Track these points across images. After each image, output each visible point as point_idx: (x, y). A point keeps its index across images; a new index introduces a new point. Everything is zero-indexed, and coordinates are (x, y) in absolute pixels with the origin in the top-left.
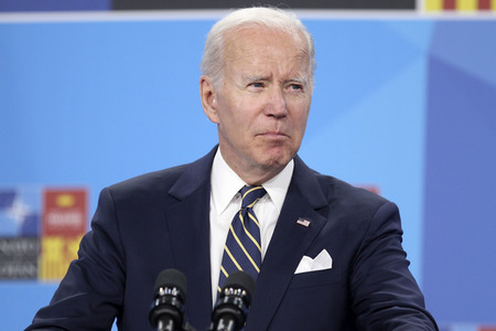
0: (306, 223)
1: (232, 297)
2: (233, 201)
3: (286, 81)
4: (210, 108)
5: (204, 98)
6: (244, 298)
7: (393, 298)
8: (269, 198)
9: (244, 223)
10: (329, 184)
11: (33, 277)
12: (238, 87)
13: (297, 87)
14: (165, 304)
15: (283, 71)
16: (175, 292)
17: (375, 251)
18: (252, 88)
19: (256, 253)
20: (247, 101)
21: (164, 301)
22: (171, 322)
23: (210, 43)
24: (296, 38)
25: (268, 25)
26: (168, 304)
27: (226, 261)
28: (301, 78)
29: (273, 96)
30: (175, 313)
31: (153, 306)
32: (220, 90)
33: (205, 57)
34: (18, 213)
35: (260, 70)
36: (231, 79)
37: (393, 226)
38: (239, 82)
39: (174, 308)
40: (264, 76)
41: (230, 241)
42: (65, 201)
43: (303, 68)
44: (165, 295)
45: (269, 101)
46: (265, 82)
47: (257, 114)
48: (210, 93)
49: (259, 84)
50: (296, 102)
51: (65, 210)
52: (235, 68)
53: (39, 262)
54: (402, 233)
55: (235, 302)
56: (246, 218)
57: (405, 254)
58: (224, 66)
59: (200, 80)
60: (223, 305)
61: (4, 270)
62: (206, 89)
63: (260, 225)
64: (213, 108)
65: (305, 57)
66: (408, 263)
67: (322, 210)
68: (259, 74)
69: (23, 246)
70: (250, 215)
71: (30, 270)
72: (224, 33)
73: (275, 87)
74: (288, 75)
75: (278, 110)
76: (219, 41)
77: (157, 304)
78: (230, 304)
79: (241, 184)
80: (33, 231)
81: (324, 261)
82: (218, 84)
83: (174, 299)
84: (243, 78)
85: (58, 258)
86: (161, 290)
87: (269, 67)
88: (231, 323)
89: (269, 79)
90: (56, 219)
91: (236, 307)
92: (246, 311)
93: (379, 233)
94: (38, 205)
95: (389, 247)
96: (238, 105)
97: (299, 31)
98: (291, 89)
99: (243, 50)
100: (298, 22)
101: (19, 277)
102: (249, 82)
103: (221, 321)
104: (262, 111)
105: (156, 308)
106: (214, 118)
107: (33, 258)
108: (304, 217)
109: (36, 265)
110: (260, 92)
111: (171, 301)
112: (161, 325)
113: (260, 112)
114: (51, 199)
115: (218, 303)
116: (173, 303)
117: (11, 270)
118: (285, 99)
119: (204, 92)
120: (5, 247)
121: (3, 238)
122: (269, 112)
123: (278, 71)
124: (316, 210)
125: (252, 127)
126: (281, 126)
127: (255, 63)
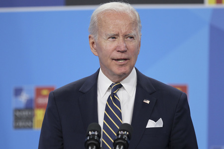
0: (148, 102)
1: (122, 135)
2: (107, 91)
3: (126, 35)
4: (93, 49)
5: (91, 45)
6: (128, 136)
8: (124, 88)
11: (31, 127)
12: (104, 39)
13: (132, 37)
15: (124, 30)
16: (96, 133)
18: (111, 39)
22: (95, 147)
23: (92, 20)
26: (93, 139)
27: (106, 118)
28: (133, 33)
29: (120, 43)
30: (96, 143)
32: (97, 41)
34: (24, 98)
35: (113, 31)
36: (101, 35)
38: (104, 37)
39: (96, 140)
40: (115, 34)
41: (107, 109)
44: (92, 135)
45: (118, 45)
46: (116, 36)
47: (113, 51)
48: (93, 43)
49: (114, 37)
52: (102, 30)
53: (33, 120)
55: (124, 137)
56: (114, 98)
58: (98, 29)
59: (88, 37)
60: (118, 139)
61: (17, 124)
62: (92, 41)
64: (95, 49)
65: (134, 24)
68: (113, 33)
69: (26, 113)
71: (29, 124)
73: (121, 38)
74: (126, 32)
75: (123, 49)
76: (95, 19)
77: (88, 138)
78: (121, 138)
79: (111, 83)
80: (30, 106)
82: (96, 38)
83: (96, 136)
84: (106, 35)
86: (90, 132)
87: (118, 30)
88: (122, 147)
89: (118, 35)
91: (124, 140)
94: (33, 95)
96: (104, 47)
98: (129, 39)
99: (105, 22)
101: (24, 127)
102: (108, 37)
103: (118, 146)
104: (115, 49)
105: (88, 140)
106: (96, 54)
107: (30, 118)
108: (147, 99)
109: (32, 121)
110: (114, 41)
111: (94, 137)
112: (90, 148)
114: (38, 92)
115: (116, 138)
116: (96, 138)
117: (21, 124)
118: (125, 44)
119: (91, 42)
120: (18, 114)
121: (17, 110)
122: (118, 50)
123: (121, 31)
124: (150, 94)
125: (111, 57)
126: (124, 56)
127: (111, 28)
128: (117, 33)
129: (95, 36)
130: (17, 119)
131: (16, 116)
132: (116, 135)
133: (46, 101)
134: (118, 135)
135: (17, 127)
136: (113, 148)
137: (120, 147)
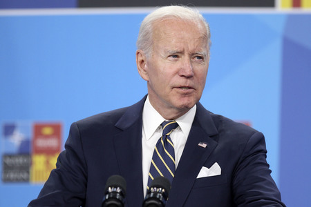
0: (204, 145)
1: (155, 193)
2: (157, 131)
3: (193, 54)
4: (142, 71)
5: (139, 64)
6: (163, 194)
7: (261, 194)
8: (180, 129)
9: (164, 145)
10: (219, 120)
11: (27, 180)
12: (162, 57)
13: (200, 58)
14: (112, 198)
15: (191, 47)
16: (119, 190)
17: (248, 164)
18: (171, 58)
19: (172, 165)
20: (167, 67)
21: (111, 196)
23: (144, 29)
24: (200, 26)
26: (114, 198)
27: (152, 170)
28: (203, 52)
29: (184, 64)
30: (118, 204)
31: (104, 199)
32: (150, 59)
33: (140, 38)
34: (17, 139)
35: (176, 47)
36: (157, 52)
37: (261, 147)
38: (162, 54)
39: (118, 200)
40: (179, 50)
41: (155, 157)
42: (47, 131)
43: (204, 45)
44: (112, 192)
45: (182, 67)
46: (179, 55)
48: (143, 61)
49: (176, 56)
50: (199, 68)
51: (47, 137)
52: (160, 45)
53: (31, 171)
54: (266, 152)
55: (158, 197)
56: (166, 142)
57: (268, 166)
58: (153, 43)
59: (136, 53)
60: (150, 199)
61: (7, 176)
62: (140, 58)
63: (175, 147)
64: (145, 71)
65: (205, 38)
66: (271, 171)
67: (215, 137)
68: (175, 49)
69: (20, 160)
70: (168, 140)
71: (24, 176)
72: (153, 23)
73: (186, 58)
74: (194, 50)
75: (188, 73)
76: (149, 28)
77: (107, 197)
78: (154, 198)
79: (162, 120)
80: (26, 150)
81: (215, 170)
82: (148, 55)
83: (118, 194)
84: (166, 52)
85: (42, 168)
86: (110, 188)
87: (182, 45)
89: (182, 53)
90: (41, 143)
91: (158, 200)
92: (165, 202)
93: (251, 152)
94: (30, 134)
95: (258, 161)
96: (161, 69)
97: (201, 22)
98: (196, 59)
99: (165, 34)
100: (201, 16)
101: (18, 181)
102: (169, 54)
104: (177, 73)
105: (107, 200)
106: (146, 77)
107: (26, 168)
108: (203, 142)
109: (28, 172)
110: (176, 61)
111: (116, 195)
113: (175, 74)
114: (38, 130)
115: (147, 197)
116: (118, 197)
117: (12, 175)
118: (192, 66)
119: (139, 60)
120: (8, 161)
122: (182, 74)
123: (188, 47)
124: (210, 137)
125: (171, 83)
126: (189, 83)
127: (173, 42)
128: (182, 50)
129: (147, 53)
130: (7, 168)
131: (5, 164)
134: (149, 192)
135: (7, 181)
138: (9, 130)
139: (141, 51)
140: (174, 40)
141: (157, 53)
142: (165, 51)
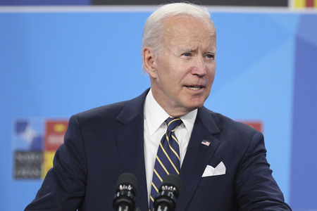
0: (207, 144)
1: (167, 191)
3: (205, 53)
4: (150, 68)
6: (174, 192)
7: (265, 194)
8: (185, 126)
11: (38, 177)
12: (175, 55)
14: (124, 196)
16: (130, 188)
17: (252, 163)
18: (184, 57)
19: (177, 162)
21: (122, 194)
22: (127, 207)
25: (194, 16)
26: (125, 196)
27: (157, 166)
29: (198, 63)
31: (115, 197)
32: (160, 56)
34: (29, 136)
35: (191, 45)
36: (169, 49)
37: (260, 148)
39: (129, 198)
40: (193, 49)
41: (160, 153)
42: (60, 128)
44: (123, 190)
46: (192, 53)
47: (187, 73)
48: (150, 58)
49: (188, 54)
51: (59, 134)
52: (172, 43)
53: (42, 168)
54: (266, 152)
55: (169, 195)
56: (170, 138)
57: (269, 165)
58: (163, 41)
59: (143, 49)
60: (161, 197)
61: (19, 172)
62: (147, 55)
64: (152, 68)
66: (272, 171)
67: (217, 135)
68: (190, 48)
69: (32, 157)
70: (173, 137)
71: (36, 172)
74: (207, 49)
77: (118, 195)
78: (165, 196)
79: (166, 116)
80: (38, 147)
81: (221, 169)
83: (129, 192)
86: (121, 186)
87: (197, 44)
88: (166, 208)
90: (54, 140)
91: (169, 198)
92: (175, 200)
93: (254, 152)
94: (42, 131)
95: (260, 161)
96: (174, 67)
98: (206, 57)
99: (179, 32)
101: (29, 177)
102: (183, 52)
103: (160, 207)
105: (118, 198)
107: (38, 165)
109: (40, 169)
110: (189, 59)
111: (127, 193)
112: (120, 209)
114: (50, 127)
115: (158, 195)
116: (129, 195)
117: (24, 172)
119: (146, 57)
120: (20, 158)
121: (19, 152)
122: (195, 72)
123: (201, 46)
124: (213, 135)
127: (188, 41)
129: (157, 50)
130: (19, 165)
131: (17, 161)
132: (157, 191)
133: (60, 140)
134: (160, 190)
135: (18, 177)
136: (153, 209)
137: (163, 209)
138: (21, 127)
139: (149, 48)
140: (189, 39)
141: (169, 51)
142: (178, 49)
